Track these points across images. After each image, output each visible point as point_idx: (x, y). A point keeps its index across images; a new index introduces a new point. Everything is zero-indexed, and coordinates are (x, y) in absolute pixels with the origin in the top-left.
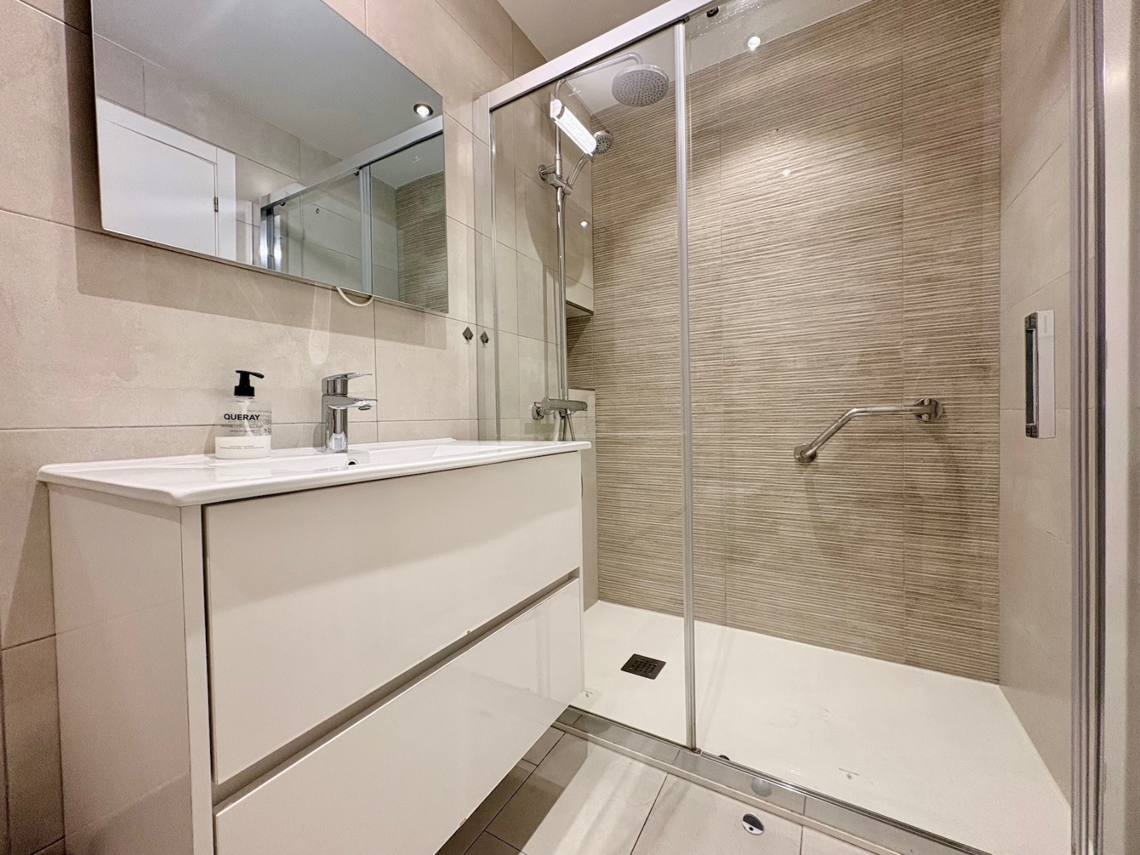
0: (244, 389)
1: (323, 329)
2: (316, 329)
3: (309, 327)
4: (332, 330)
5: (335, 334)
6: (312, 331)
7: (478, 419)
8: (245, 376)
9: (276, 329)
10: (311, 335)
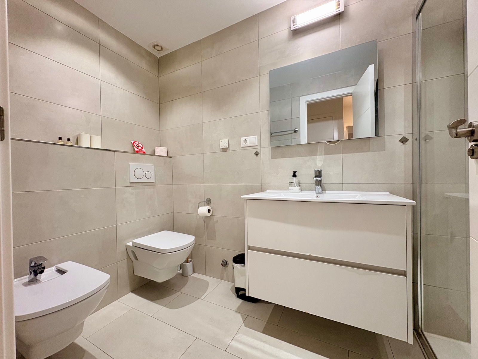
0: (294, 176)
1: (321, 155)
2: (319, 155)
3: (317, 155)
4: (325, 155)
5: (326, 156)
6: (318, 156)
7: (413, 183)
8: (295, 172)
9: (307, 158)
10: (317, 158)
